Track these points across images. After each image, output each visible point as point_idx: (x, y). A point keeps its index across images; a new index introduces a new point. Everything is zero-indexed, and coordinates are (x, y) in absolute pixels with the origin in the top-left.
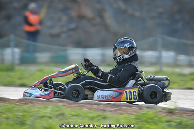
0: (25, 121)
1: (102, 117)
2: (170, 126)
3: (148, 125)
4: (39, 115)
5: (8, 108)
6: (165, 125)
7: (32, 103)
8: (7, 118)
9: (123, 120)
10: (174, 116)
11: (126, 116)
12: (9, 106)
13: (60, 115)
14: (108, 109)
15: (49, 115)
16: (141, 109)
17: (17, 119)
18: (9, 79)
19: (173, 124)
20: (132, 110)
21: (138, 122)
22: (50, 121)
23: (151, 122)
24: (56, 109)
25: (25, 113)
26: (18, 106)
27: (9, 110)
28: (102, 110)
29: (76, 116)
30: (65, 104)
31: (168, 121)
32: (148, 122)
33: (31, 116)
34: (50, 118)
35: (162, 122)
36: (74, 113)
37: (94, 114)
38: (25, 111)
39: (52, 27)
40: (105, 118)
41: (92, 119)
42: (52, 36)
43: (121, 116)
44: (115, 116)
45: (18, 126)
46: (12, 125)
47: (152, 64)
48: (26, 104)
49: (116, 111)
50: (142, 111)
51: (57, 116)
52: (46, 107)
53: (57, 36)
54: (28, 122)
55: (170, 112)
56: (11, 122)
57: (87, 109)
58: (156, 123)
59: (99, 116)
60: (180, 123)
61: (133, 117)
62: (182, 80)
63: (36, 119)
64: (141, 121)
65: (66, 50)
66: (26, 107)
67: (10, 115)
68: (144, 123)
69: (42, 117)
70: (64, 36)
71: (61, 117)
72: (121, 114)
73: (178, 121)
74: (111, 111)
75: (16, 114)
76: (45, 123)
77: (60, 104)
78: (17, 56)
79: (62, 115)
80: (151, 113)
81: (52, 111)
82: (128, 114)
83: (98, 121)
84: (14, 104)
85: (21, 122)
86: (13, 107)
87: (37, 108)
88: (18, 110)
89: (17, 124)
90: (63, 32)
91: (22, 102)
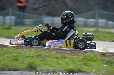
0: (18, 58)
1: (63, 57)
2: (103, 63)
3: (90, 62)
4: (26, 55)
5: (8, 51)
6: (100, 62)
7: (22, 48)
8: (7, 57)
9: (76, 59)
10: (106, 57)
11: (77, 56)
12: (9, 50)
13: (38, 56)
14: (67, 52)
15: (32, 55)
16: (87, 53)
17: (13, 57)
18: (8, 34)
19: (105, 61)
20: (81, 53)
21: (84, 60)
22: (33, 59)
23: (92, 60)
24: (36, 52)
25: (18, 54)
26: (14, 50)
27: (9, 52)
28: (64, 53)
29: (48, 56)
30: (41, 49)
31: (102, 60)
32: (90, 60)
33: (22, 56)
34: (33, 57)
35: (98, 60)
36: (47, 55)
37: (58, 55)
38: (18, 53)
39: (33, 4)
40: (65, 58)
41: (57, 58)
42: (34, 9)
43: (74, 57)
44: (71, 57)
45: (14, 61)
46: (11, 61)
47: (93, 26)
48: (18, 49)
49: (71, 53)
50: (87, 54)
51: (37, 56)
52: (30, 51)
53: (37, 9)
54: (20, 59)
55: (103, 54)
56: (10, 59)
57: (54, 52)
58: (95, 61)
59: (62, 56)
60: (109, 61)
61: (81, 57)
62: (110, 36)
63: (25, 57)
64: (86, 60)
65: (41, 18)
66: (18, 50)
67: (9, 55)
68: (88, 61)
69: (28, 57)
70: (41, 9)
71: (39, 57)
72: (74, 55)
73: (108, 60)
74: (68, 54)
75: (13, 54)
76: (30, 60)
77: (39, 49)
78: (13, 21)
79: (40, 55)
80: (92, 55)
81: (34, 53)
82: (79, 55)
83: (61, 59)
84: (11, 49)
85: (16, 59)
86: (11, 51)
87: (25, 51)
88: (14, 52)
89: (14, 60)
90: (40, 7)
91: (17, 48)
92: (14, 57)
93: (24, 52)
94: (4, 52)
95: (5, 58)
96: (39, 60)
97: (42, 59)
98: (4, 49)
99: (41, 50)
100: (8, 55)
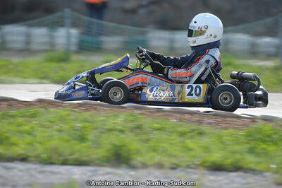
0: (86, 135)
1: (196, 132)
3: (264, 146)
4: (106, 127)
5: (61, 116)
7: (95, 109)
8: (60, 131)
12: (63, 113)
13: (135, 128)
14: (206, 120)
15: (120, 128)
16: (255, 122)
17: (74, 132)
18: (62, 73)
21: (249, 140)
22: (122, 136)
24: (131, 118)
25: (87, 124)
26: (75, 114)
29: (158, 129)
32: (264, 141)
33: (95, 129)
34: (122, 131)
36: (156, 126)
37: (185, 128)
38: (85, 121)
40: (201, 134)
42: (126, 11)
44: (217, 131)
45: (76, 142)
46: (67, 141)
48: (87, 110)
49: (217, 124)
50: (255, 125)
51: (132, 129)
52: (116, 116)
53: (133, 11)
54: (91, 137)
56: (65, 136)
57: (175, 120)
58: (275, 144)
59: (193, 130)
61: (242, 133)
63: (102, 132)
64: (254, 140)
65: (143, 33)
66: (86, 115)
67: (65, 127)
68: (259, 143)
69: (110, 130)
70: (142, 12)
71: (138, 131)
72: (225, 129)
74: (210, 124)
75: (73, 125)
76: (114, 139)
77: (139, 112)
78: (74, 40)
79: (139, 127)
80: (267, 128)
81: (125, 121)
82: (235, 128)
83: (191, 137)
84: (70, 110)
85: (79, 136)
86: (68, 115)
88: (76, 120)
89: (75, 139)
90: (142, 6)
91: (82, 108)
92: (77, 130)
93: (102, 118)
94: (52, 119)
95: (55, 133)
96: (136, 138)
97: (144, 137)
98: (52, 110)
99: (143, 114)
100: (62, 125)
